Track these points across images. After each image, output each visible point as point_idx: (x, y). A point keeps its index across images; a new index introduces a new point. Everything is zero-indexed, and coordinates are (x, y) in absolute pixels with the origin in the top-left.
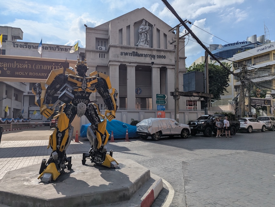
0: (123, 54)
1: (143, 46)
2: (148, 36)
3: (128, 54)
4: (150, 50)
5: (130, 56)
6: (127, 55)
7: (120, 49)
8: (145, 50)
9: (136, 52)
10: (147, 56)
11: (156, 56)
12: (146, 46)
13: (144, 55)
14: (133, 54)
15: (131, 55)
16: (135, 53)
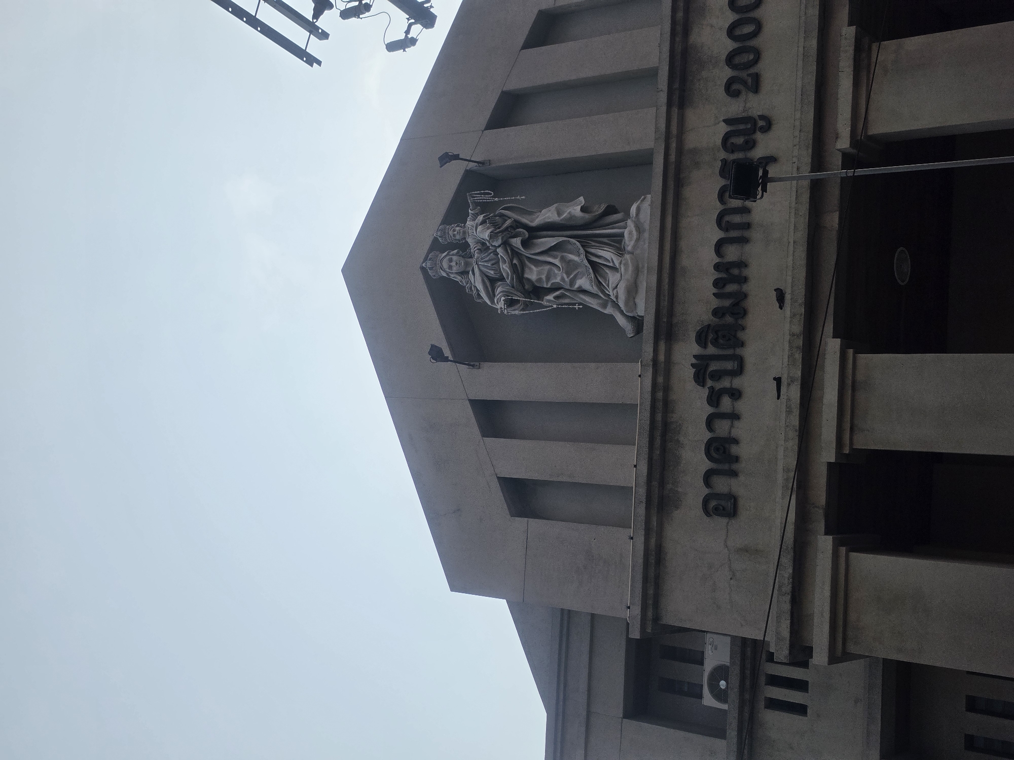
0: (722, 485)
1: (637, 271)
2: (549, 215)
3: (723, 428)
4: (680, 184)
5: (742, 406)
6: (734, 450)
7: (677, 514)
8: (683, 244)
9: (702, 338)
10: (737, 219)
11: (735, 108)
12: (639, 228)
13: (732, 253)
14: (717, 376)
15: (726, 403)
16: (711, 350)
